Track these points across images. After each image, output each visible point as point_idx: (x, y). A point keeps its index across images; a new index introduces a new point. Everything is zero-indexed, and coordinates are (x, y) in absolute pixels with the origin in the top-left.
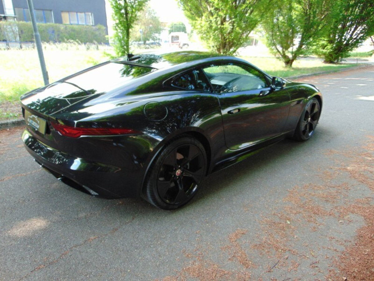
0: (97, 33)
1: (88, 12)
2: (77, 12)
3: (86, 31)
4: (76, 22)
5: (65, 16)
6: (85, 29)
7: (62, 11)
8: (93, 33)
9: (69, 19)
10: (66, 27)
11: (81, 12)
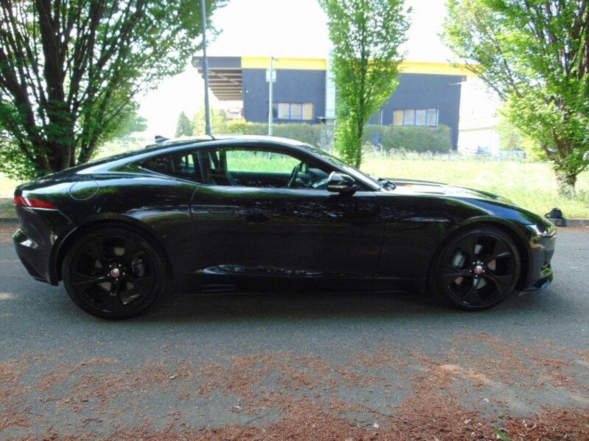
0: (435, 136)
1: (431, 107)
2: (415, 109)
3: (420, 134)
4: (412, 123)
5: (398, 116)
6: (419, 132)
7: (395, 109)
8: (429, 137)
9: (402, 118)
10: (392, 129)
11: (421, 109)
